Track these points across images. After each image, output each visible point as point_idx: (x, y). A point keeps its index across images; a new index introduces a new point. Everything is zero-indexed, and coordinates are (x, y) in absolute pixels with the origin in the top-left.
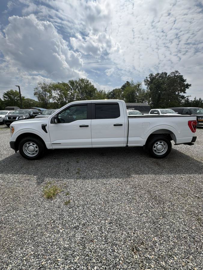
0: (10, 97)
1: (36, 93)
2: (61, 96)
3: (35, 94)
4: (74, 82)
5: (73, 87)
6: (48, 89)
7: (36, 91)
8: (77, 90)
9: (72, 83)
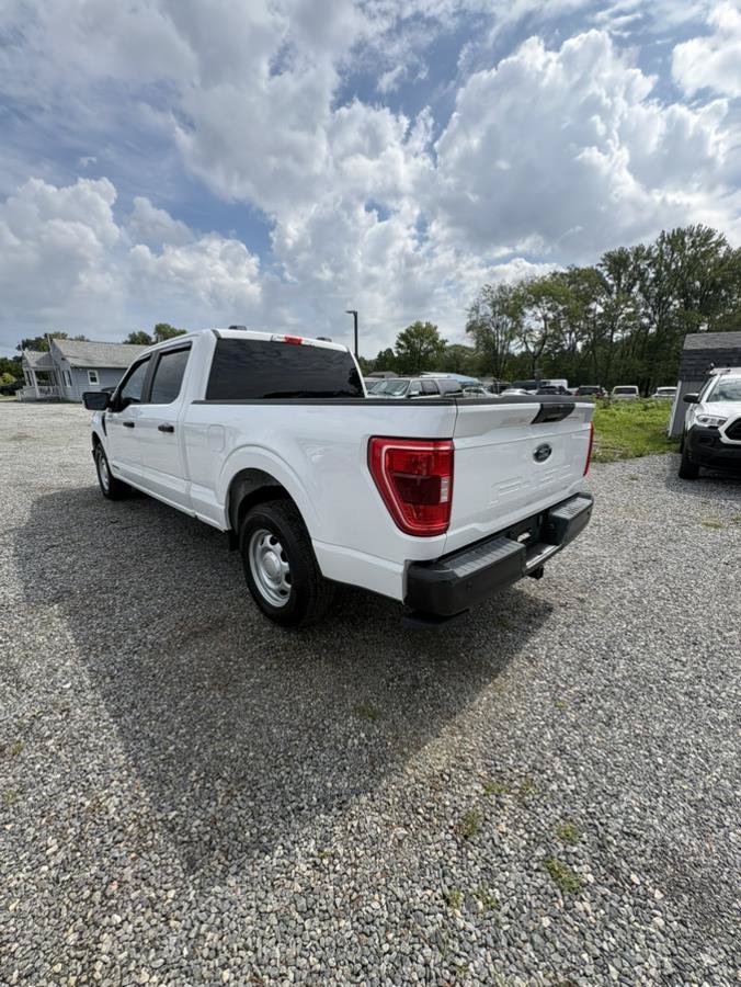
0: (410, 345)
1: (474, 322)
2: (554, 324)
3: (468, 330)
4: (628, 257)
5: (618, 278)
6: (511, 304)
7: (474, 318)
8: (635, 289)
9: (617, 262)
